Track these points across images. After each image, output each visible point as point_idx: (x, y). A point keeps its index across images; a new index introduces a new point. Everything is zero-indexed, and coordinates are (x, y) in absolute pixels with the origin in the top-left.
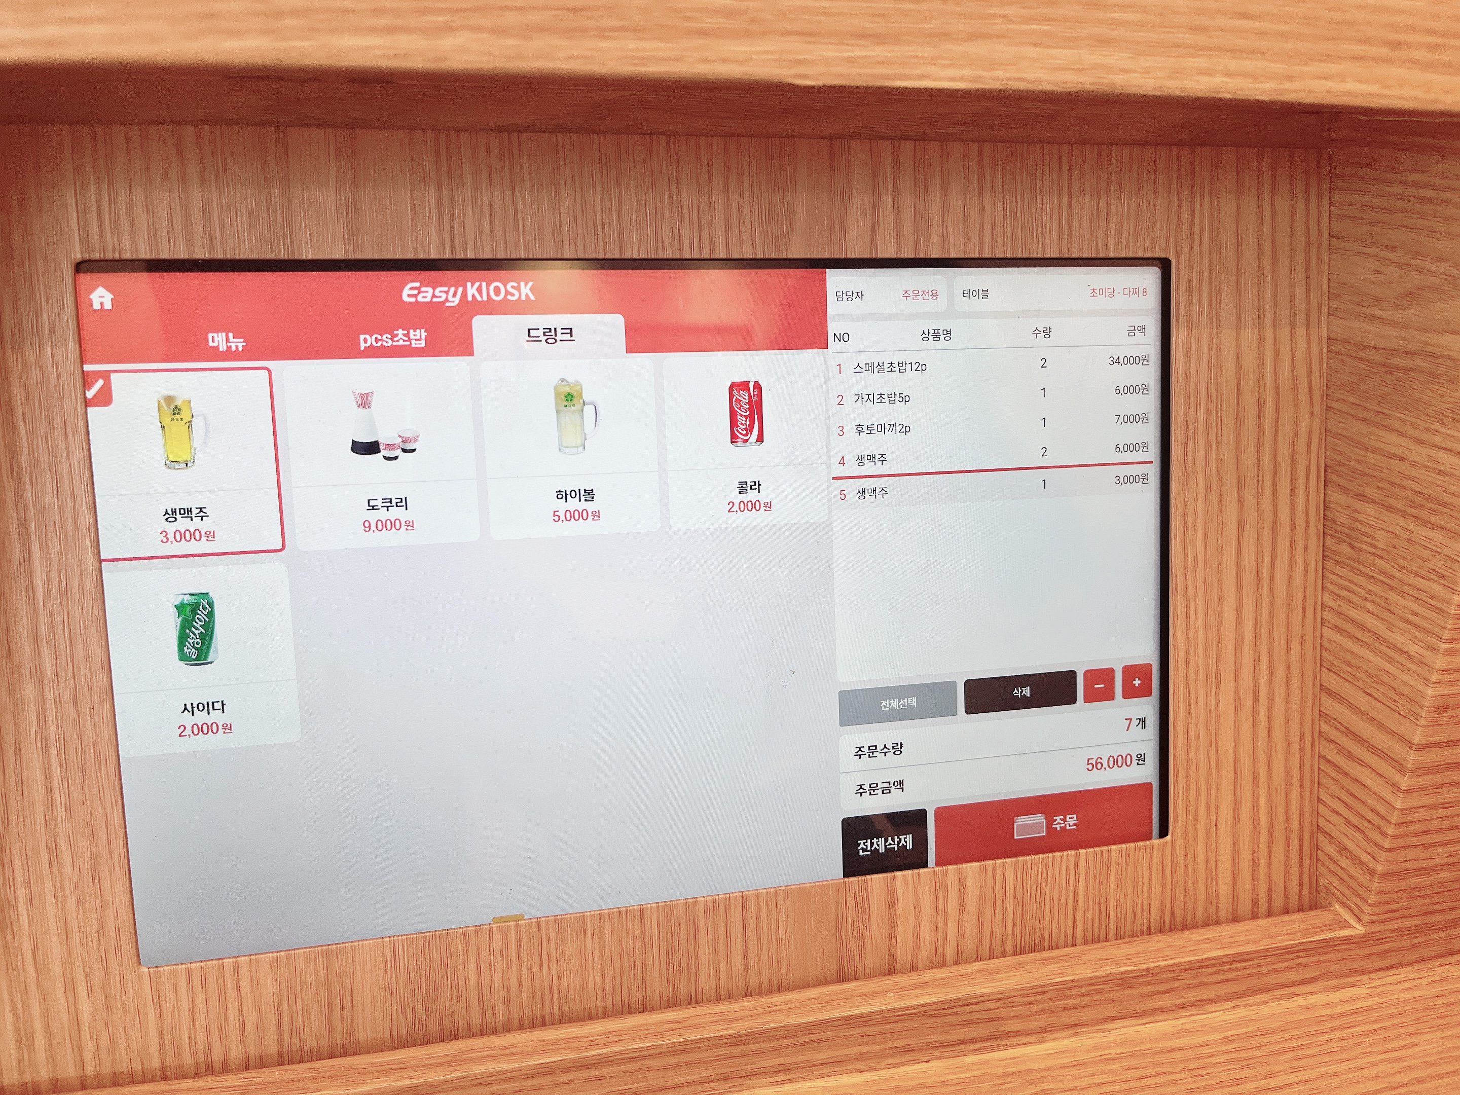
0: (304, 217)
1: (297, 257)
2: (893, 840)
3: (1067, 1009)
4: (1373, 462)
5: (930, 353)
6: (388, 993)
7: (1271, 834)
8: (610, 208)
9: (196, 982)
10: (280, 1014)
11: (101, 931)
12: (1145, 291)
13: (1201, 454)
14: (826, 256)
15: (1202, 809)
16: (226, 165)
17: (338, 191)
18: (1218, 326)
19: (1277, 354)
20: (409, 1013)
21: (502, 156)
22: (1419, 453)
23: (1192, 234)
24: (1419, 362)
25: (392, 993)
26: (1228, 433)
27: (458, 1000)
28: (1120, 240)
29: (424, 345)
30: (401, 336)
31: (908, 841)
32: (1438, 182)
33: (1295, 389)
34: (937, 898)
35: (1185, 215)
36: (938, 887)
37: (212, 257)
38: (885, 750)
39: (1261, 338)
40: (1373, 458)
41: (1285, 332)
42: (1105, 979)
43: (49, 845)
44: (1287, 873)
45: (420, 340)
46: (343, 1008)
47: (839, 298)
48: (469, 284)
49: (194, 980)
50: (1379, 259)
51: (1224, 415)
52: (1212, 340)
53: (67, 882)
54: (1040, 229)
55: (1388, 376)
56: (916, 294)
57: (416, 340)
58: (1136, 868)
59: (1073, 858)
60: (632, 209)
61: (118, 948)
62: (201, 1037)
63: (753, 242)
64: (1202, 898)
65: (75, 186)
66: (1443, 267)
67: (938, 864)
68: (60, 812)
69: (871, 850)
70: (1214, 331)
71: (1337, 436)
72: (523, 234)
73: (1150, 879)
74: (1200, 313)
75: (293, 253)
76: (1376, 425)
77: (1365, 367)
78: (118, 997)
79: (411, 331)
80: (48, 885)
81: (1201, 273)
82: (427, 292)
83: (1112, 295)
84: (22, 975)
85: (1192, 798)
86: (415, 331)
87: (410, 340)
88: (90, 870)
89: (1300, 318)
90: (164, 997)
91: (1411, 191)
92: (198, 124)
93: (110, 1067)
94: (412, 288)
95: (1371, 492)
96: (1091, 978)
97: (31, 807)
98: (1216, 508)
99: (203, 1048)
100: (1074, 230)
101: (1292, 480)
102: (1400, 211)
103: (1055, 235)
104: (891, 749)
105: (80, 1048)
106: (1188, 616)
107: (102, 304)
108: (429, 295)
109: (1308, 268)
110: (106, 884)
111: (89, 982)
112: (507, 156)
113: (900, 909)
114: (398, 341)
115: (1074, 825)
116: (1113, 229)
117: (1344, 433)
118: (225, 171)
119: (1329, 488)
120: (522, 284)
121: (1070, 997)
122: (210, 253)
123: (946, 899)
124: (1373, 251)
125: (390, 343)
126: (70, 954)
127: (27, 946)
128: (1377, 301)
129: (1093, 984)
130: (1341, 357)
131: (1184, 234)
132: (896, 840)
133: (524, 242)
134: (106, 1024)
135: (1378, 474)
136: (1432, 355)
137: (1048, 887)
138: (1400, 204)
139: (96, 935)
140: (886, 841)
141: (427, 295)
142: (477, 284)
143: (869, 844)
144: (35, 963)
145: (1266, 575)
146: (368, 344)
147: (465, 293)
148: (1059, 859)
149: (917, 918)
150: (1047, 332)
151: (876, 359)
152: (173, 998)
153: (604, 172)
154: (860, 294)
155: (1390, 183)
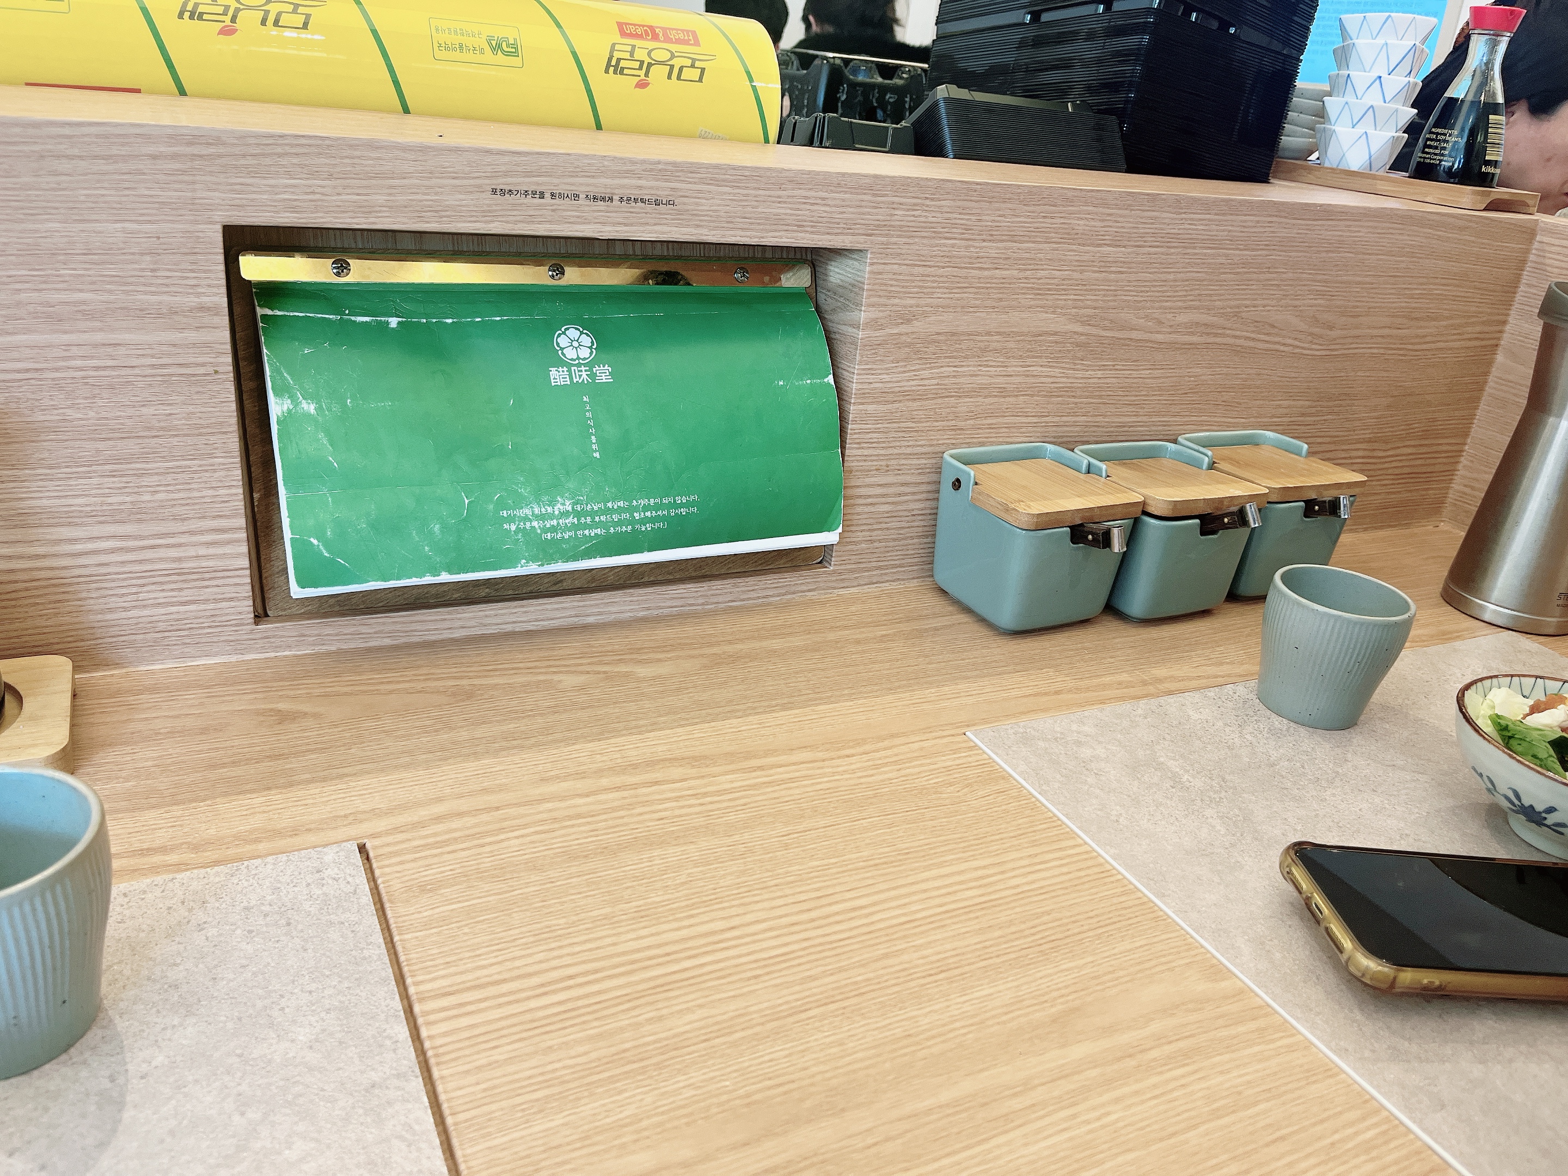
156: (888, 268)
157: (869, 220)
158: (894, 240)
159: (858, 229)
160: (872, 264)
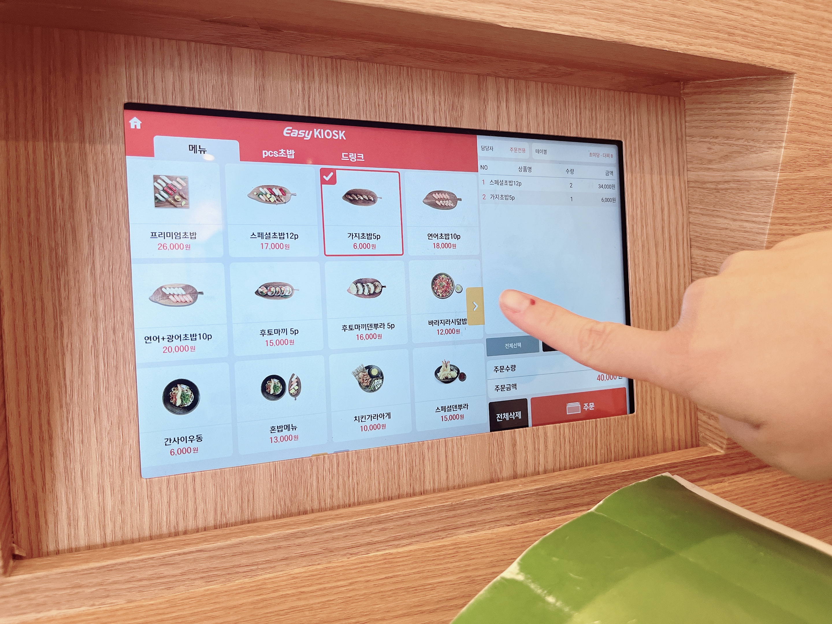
0: (239, 90)
1: (235, 110)
2: (512, 414)
3: (600, 492)
4: (712, 233)
5: (522, 177)
6: (272, 492)
7: (678, 411)
8: (382, 98)
9: (172, 486)
10: (216, 504)
11: (121, 458)
12: (612, 155)
13: (639, 231)
14: (478, 128)
15: (649, 398)
16: (202, 62)
17: (256, 79)
18: (643, 173)
19: (668, 186)
20: (283, 503)
21: (332, 69)
22: (734, 225)
23: (630, 130)
24: (732, 185)
25: (274, 492)
26: (650, 221)
27: (307, 496)
28: (601, 131)
29: (293, 158)
30: (282, 152)
31: (519, 414)
32: (737, 105)
33: (676, 203)
34: (535, 442)
35: (628, 122)
36: (535, 437)
37: (193, 106)
38: (508, 369)
39: (661, 179)
40: (713, 231)
41: (670, 177)
42: (615, 476)
43: (95, 409)
44: (686, 431)
45: (292, 155)
46: (249, 500)
47: (483, 149)
48: (315, 130)
49: (171, 485)
50: (710, 143)
51: (648, 213)
52: (641, 178)
53: (104, 430)
54: (568, 123)
55: (717, 193)
56: (516, 149)
57: (290, 155)
58: (622, 428)
59: (595, 422)
60: (392, 99)
61: (130, 467)
62: (173, 517)
63: (446, 119)
64: (650, 443)
65: (126, 66)
66: (740, 142)
67: (533, 426)
68: (102, 390)
69: (502, 419)
70: (642, 175)
71: (695, 225)
72: (342, 107)
73: (628, 434)
74: (636, 166)
75: (233, 107)
76: (713, 216)
77: (706, 191)
78: (129, 496)
79: (288, 150)
80: (93, 432)
81: (635, 148)
82: (295, 132)
83: (598, 156)
84: (74, 484)
85: (644, 393)
86: (289, 151)
87: (287, 155)
88: (117, 423)
89: (676, 172)
90: (154, 496)
91: (724, 111)
92: (189, 41)
93: (121, 538)
94: (288, 130)
95: (712, 247)
96: (610, 475)
97: (86, 388)
98: (647, 255)
99: (174, 524)
100: (582, 125)
101: (677, 244)
102: (719, 121)
103: (575, 126)
104: (510, 368)
105: (104, 526)
106: (638, 306)
107: (135, 126)
108: (296, 134)
109: (678, 149)
110: (126, 432)
111: (112, 488)
112: (335, 70)
113: (518, 447)
114: (281, 155)
115: (593, 408)
116: (598, 125)
117: (697, 222)
118: (201, 65)
119: (693, 249)
120: (340, 131)
121: (601, 485)
122: (193, 104)
123: (539, 443)
124: (707, 140)
125: (277, 155)
126: (102, 471)
127: (78, 467)
128: (710, 161)
129: (611, 479)
130: (695, 189)
131: (628, 130)
132: (514, 414)
133: (343, 111)
134: (120, 512)
135: (716, 238)
136: (738, 181)
137: (584, 437)
138: (719, 118)
139: (118, 460)
140: (509, 415)
141: (295, 133)
142: (319, 130)
143: (501, 416)
144: (82, 477)
145: (669, 288)
146: (267, 156)
147: (313, 133)
148: (588, 423)
149: (526, 452)
150: (572, 171)
151: (500, 179)
152: (159, 496)
153: (379, 82)
154: (492, 148)
155: (714, 109)
156: (811, 97)
157: (799, 36)
158: (820, 64)
159: (788, 46)
160: (797, 91)
